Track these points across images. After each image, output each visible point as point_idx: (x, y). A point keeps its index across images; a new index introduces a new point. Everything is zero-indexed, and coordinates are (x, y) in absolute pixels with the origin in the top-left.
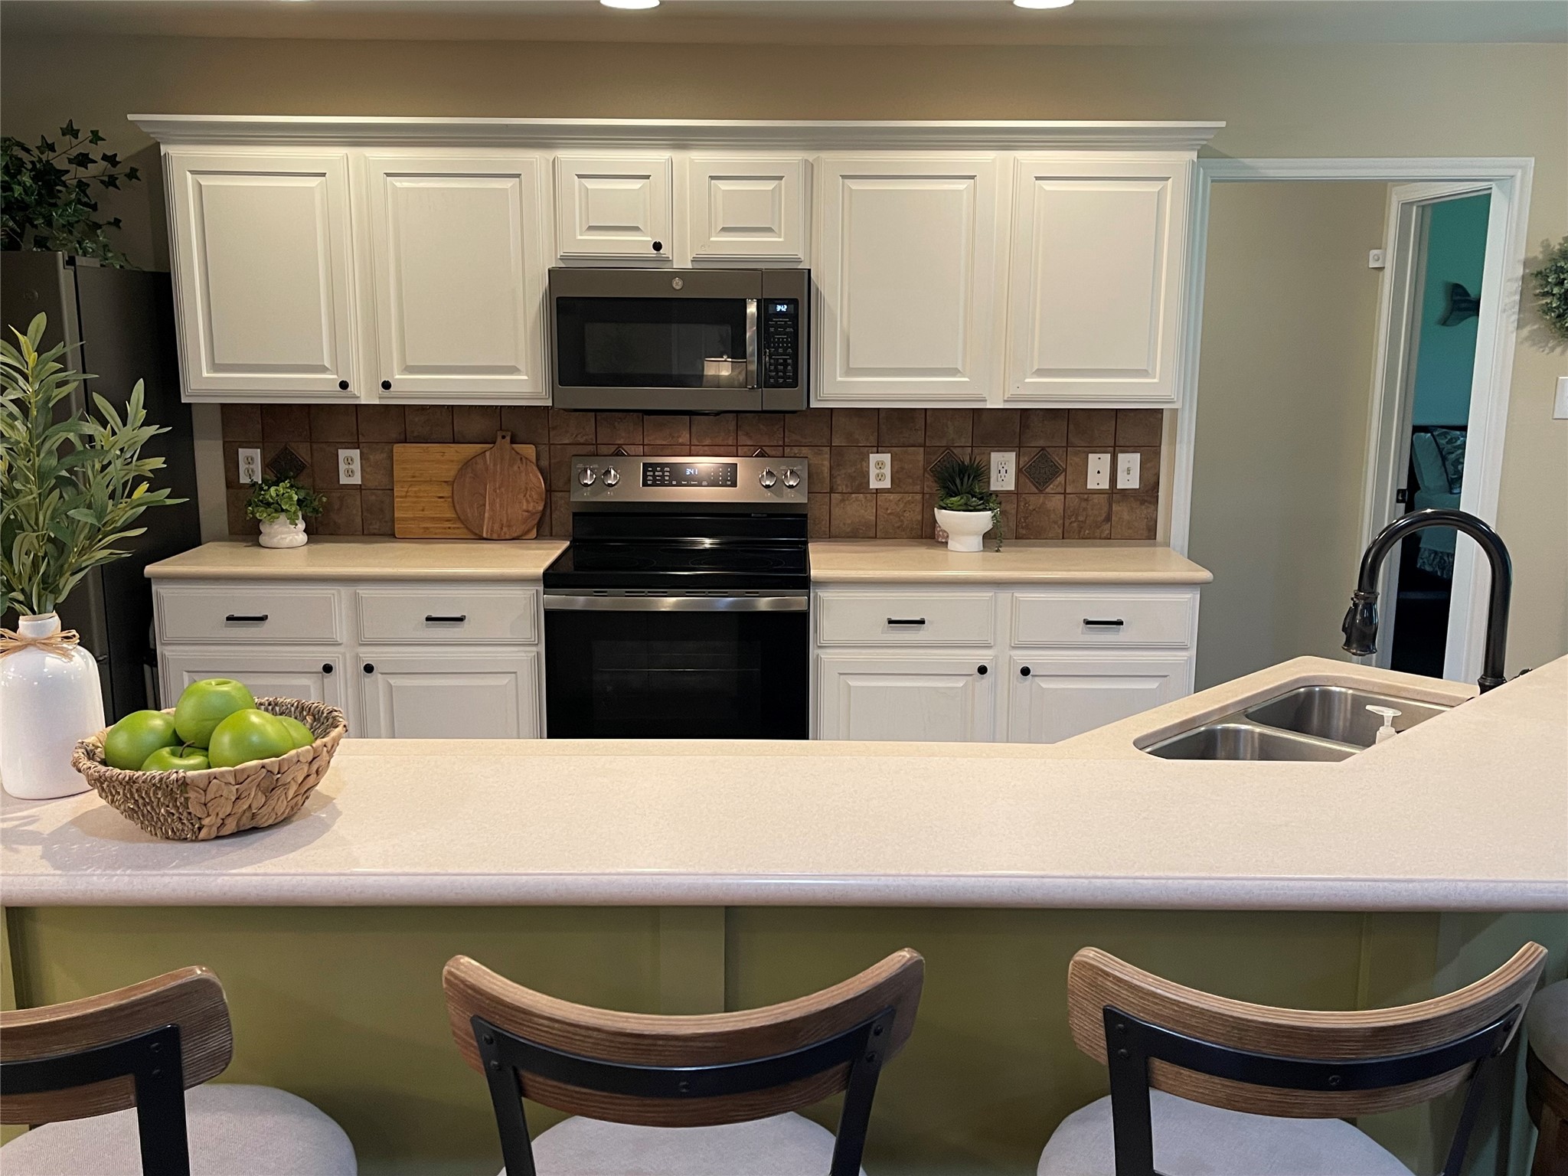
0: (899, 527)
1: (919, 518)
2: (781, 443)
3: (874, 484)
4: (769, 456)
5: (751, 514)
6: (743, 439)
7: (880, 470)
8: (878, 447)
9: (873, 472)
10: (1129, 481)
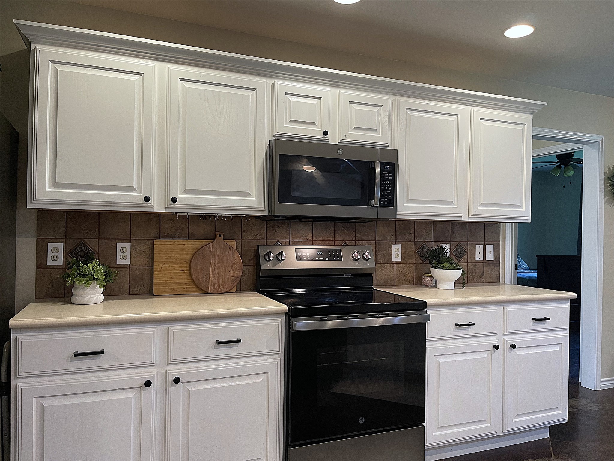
0: (404, 280)
1: (413, 275)
2: (354, 239)
3: (394, 259)
4: (348, 245)
5: (344, 274)
6: (337, 237)
7: (397, 252)
8: (395, 241)
9: (394, 253)
10: (490, 257)
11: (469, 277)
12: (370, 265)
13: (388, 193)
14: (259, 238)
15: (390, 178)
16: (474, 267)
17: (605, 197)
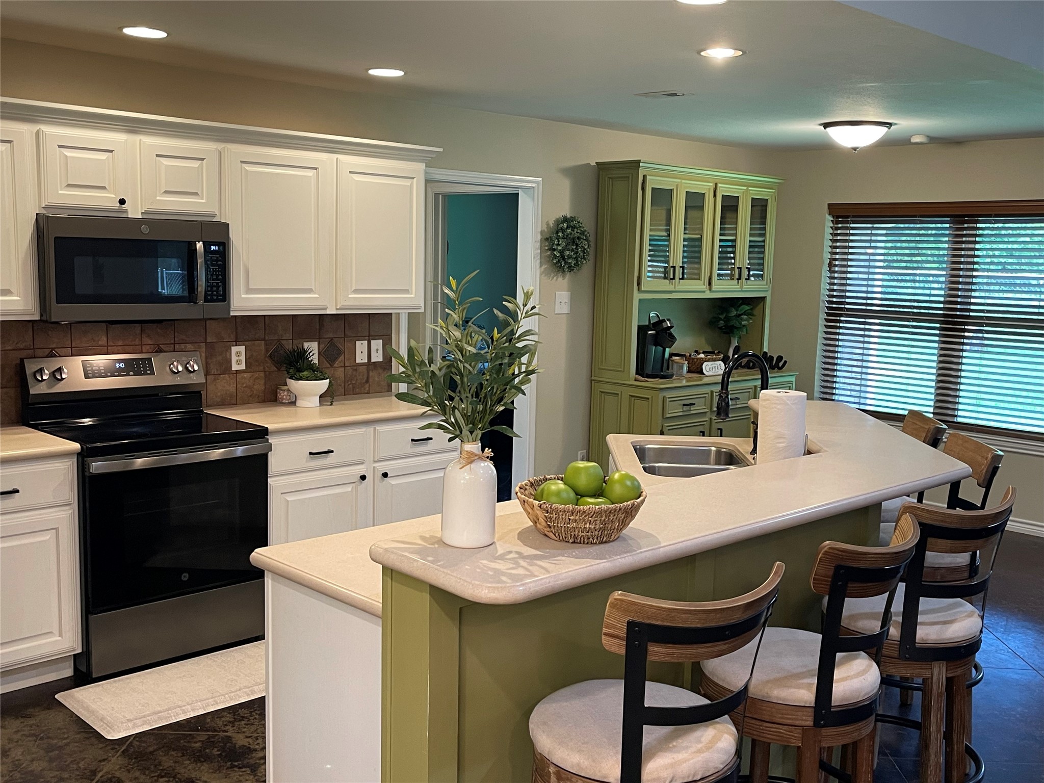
0: (251, 396)
1: (263, 388)
2: (172, 342)
3: (235, 367)
4: (165, 352)
5: (158, 394)
6: (147, 341)
7: (238, 357)
8: (236, 341)
9: (234, 359)
10: (377, 357)
11: (346, 386)
12: (197, 379)
13: (217, 283)
14: (22, 347)
15: (220, 263)
16: (354, 372)
17: (541, 266)
